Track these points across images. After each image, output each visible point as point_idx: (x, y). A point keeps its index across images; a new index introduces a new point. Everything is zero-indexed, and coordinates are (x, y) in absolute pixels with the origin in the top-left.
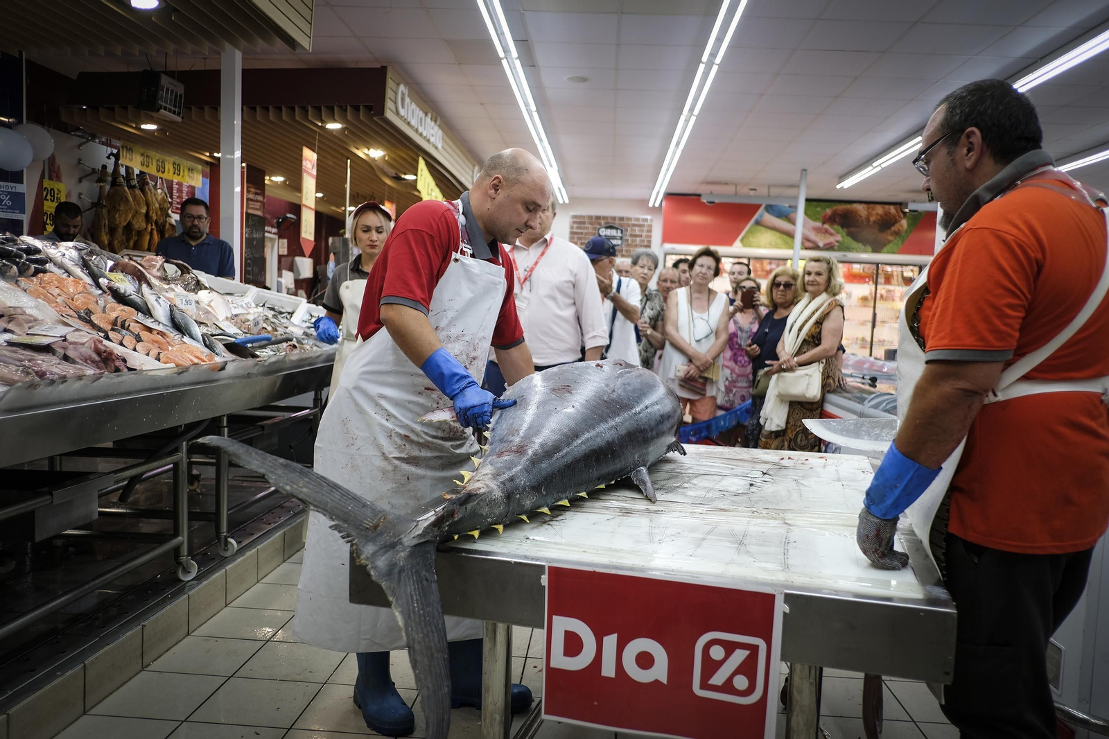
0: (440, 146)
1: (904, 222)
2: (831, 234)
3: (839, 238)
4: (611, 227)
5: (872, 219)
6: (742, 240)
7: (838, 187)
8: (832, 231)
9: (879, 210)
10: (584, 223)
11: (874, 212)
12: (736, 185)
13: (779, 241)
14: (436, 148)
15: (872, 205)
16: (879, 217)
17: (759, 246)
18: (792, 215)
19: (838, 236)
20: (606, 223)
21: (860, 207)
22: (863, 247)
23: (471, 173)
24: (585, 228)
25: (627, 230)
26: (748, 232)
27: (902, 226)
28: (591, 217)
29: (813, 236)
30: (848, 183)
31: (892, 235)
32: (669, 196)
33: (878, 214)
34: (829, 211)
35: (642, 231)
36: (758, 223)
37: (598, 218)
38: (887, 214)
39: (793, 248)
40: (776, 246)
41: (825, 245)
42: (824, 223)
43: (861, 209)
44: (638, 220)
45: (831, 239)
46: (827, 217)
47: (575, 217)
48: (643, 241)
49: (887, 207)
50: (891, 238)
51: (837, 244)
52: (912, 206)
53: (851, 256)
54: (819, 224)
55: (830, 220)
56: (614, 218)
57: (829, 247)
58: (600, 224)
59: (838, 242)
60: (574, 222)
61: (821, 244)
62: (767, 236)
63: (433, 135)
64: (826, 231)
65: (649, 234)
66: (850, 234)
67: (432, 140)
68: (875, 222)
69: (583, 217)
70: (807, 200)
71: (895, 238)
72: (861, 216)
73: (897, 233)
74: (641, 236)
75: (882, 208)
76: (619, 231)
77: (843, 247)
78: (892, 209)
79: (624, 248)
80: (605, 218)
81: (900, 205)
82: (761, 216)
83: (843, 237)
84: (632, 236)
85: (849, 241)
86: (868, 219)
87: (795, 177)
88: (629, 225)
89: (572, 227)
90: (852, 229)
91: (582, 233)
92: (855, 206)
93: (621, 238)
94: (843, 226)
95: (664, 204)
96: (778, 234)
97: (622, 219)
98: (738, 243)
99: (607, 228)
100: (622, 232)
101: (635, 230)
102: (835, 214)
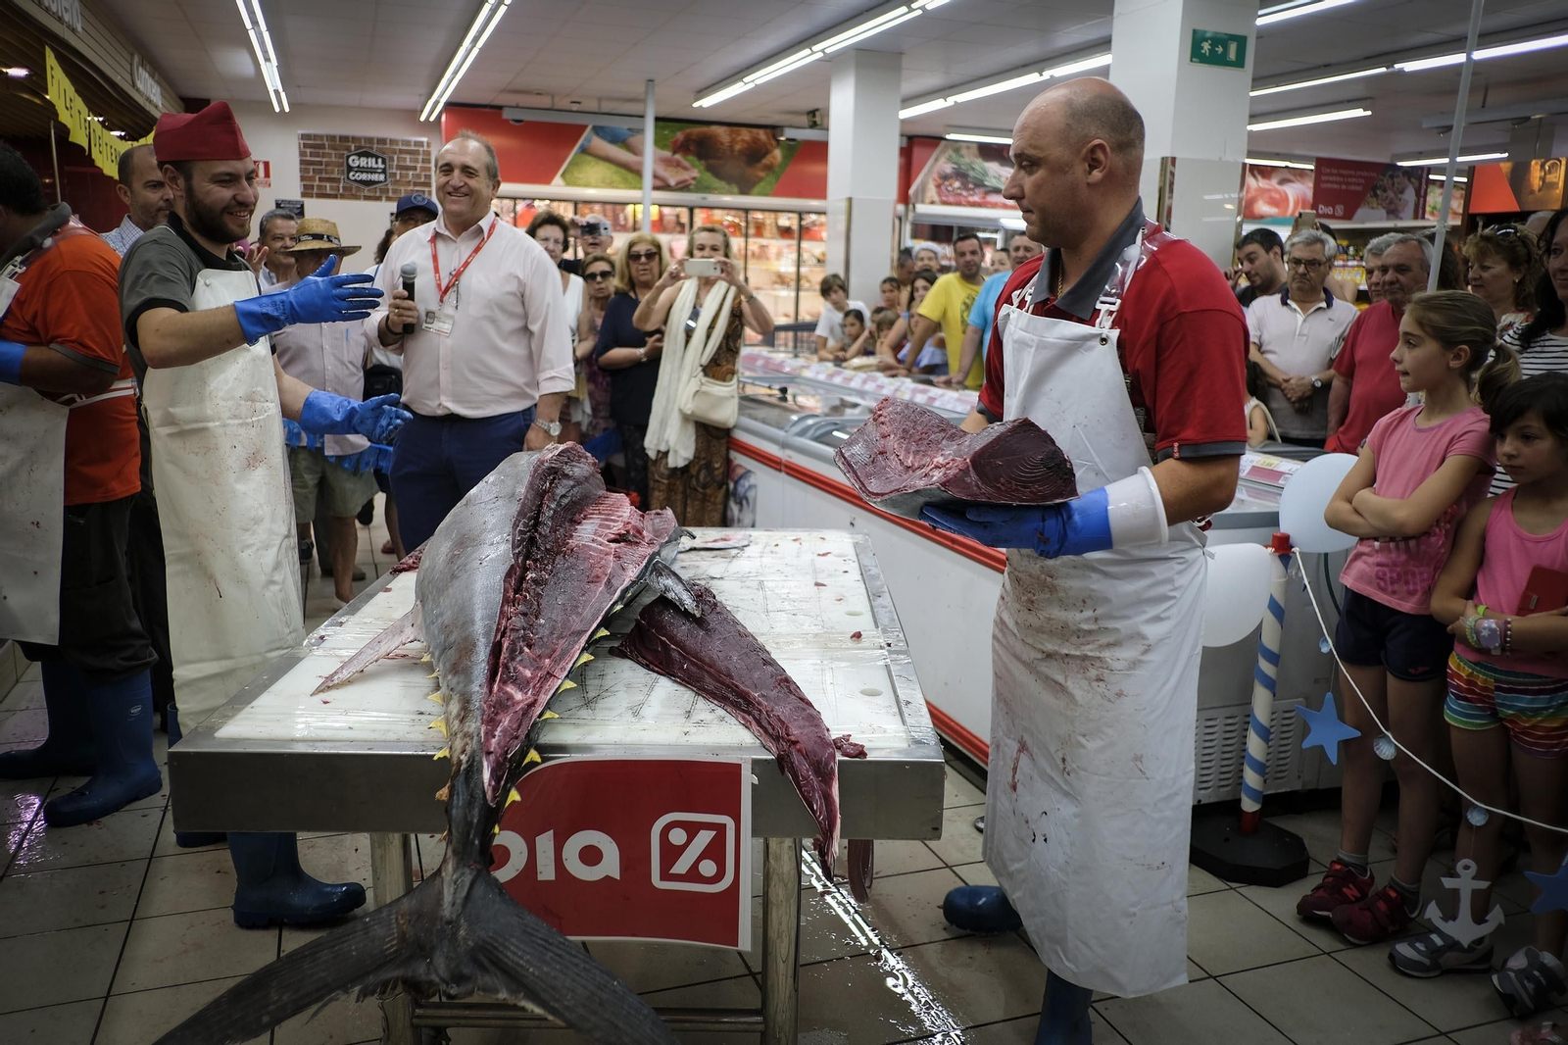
0: (80, 29)
1: (778, 153)
2: (686, 169)
3: (695, 173)
4: (367, 155)
5: (738, 147)
6: (563, 175)
7: (696, 105)
8: (686, 163)
9: (746, 135)
10: (322, 146)
11: (739, 138)
12: (553, 96)
13: (616, 178)
14: (73, 30)
15: (736, 128)
16: (745, 145)
17: (587, 185)
18: (634, 140)
19: (695, 171)
20: (357, 148)
21: (720, 131)
22: (727, 186)
23: (128, 67)
24: (324, 155)
25: (392, 159)
26: (570, 163)
27: (774, 158)
28: (332, 138)
29: (662, 172)
30: (707, 102)
31: (763, 170)
32: (450, 106)
33: (743, 141)
34: (680, 136)
35: (417, 161)
36: (584, 151)
37: (344, 139)
38: (756, 141)
39: (641, 188)
40: (611, 185)
41: (678, 184)
42: (675, 153)
43: (721, 132)
44: (408, 143)
45: (685, 176)
46: (679, 144)
47: (304, 137)
48: (419, 176)
49: (755, 130)
50: (762, 174)
51: (693, 182)
52: (789, 133)
53: (713, 198)
54: (667, 154)
55: (682, 147)
56: (370, 140)
57: (683, 187)
58: (348, 149)
59: (694, 178)
60: (305, 146)
61: (672, 182)
62: (596, 170)
63: (66, 10)
64: (678, 165)
65: (427, 165)
66: (710, 169)
67: (67, 18)
68: (740, 151)
69: (321, 137)
70: (657, 119)
71: (767, 175)
72: (722, 144)
73: (769, 168)
74: (415, 168)
75: (750, 132)
76: (380, 160)
77: (701, 187)
78: (762, 135)
79: (390, 187)
80: (354, 139)
81: (774, 129)
82: (588, 140)
83: (700, 172)
84: (399, 167)
85: (709, 178)
86: (731, 147)
87: (639, 89)
88: (394, 152)
89: (302, 154)
90: (711, 162)
91: (320, 163)
92: (714, 128)
93: (384, 171)
94: (700, 156)
95: (443, 118)
96: (614, 168)
97: (382, 141)
98: (558, 180)
99: (360, 155)
100: (384, 162)
101: (405, 160)
102: (688, 139)
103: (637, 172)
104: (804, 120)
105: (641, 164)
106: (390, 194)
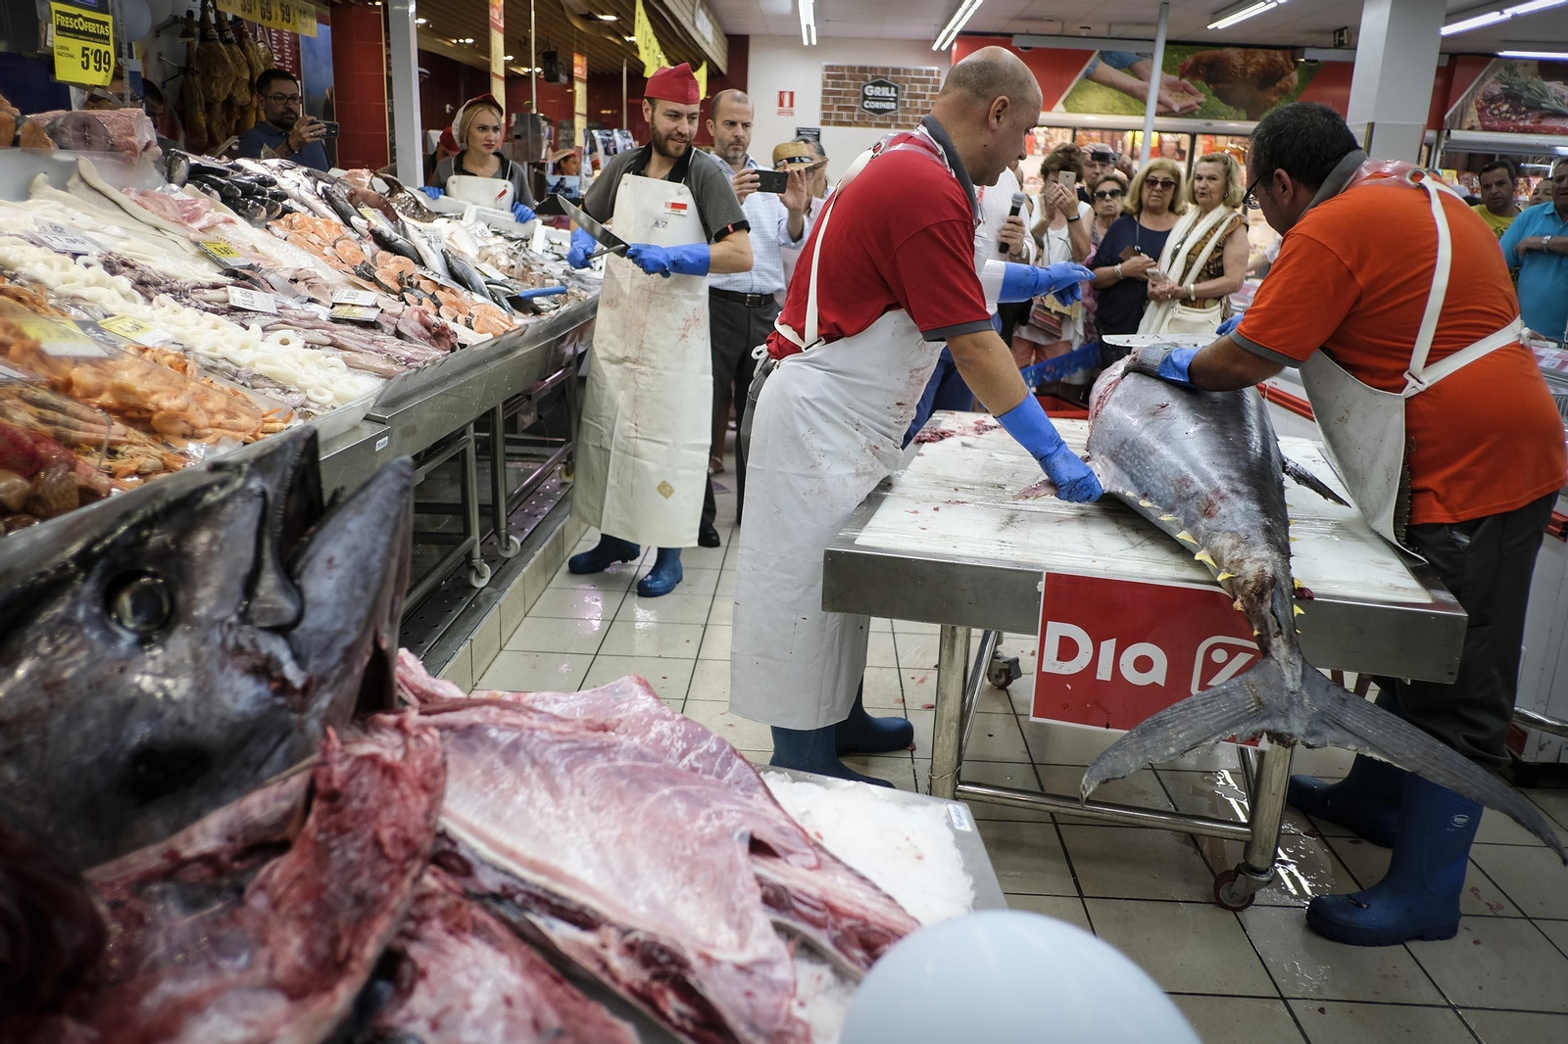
1: (1295, 76)
2: (1192, 94)
3: (1202, 98)
4: (881, 84)
5: (1251, 70)
6: (1065, 102)
7: (1210, 27)
8: (1193, 88)
9: (1261, 57)
10: (842, 77)
11: (1254, 60)
12: (1063, 23)
13: (1118, 103)
15: (1251, 50)
16: (1260, 68)
17: (1088, 112)
18: (1140, 65)
19: (1201, 97)
20: (873, 78)
21: (1233, 53)
22: (1234, 112)
23: (691, 8)
24: (843, 85)
25: (904, 88)
26: (1074, 90)
27: (1291, 81)
28: (852, 69)
29: (1166, 98)
30: (1223, 24)
31: (1276, 94)
32: (962, 34)
33: (1258, 63)
34: (1189, 59)
35: (926, 89)
36: (1089, 77)
37: (863, 69)
38: (1272, 62)
39: (1143, 115)
40: (1113, 111)
41: (1181, 109)
42: (1182, 77)
43: (1234, 54)
44: (919, 72)
45: (1191, 101)
46: (1187, 68)
47: (829, 68)
48: (927, 104)
49: (1272, 52)
50: (1274, 99)
51: (1199, 107)
52: (1310, 54)
53: (1217, 124)
54: (1175, 78)
55: (1189, 72)
56: (885, 70)
57: (1187, 113)
58: (865, 79)
59: (1199, 104)
60: (829, 77)
61: (1176, 108)
62: (1098, 96)
64: (1185, 89)
66: (1218, 94)
68: (1253, 75)
69: (839, 68)
70: (1168, 43)
71: (1280, 99)
72: (1234, 66)
73: (1284, 91)
74: (924, 97)
75: (1266, 54)
76: (893, 89)
77: (1207, 113)
78: (1279, 56)
79: (900, 115)
80: (872, 70)
81: (1293, 50)
82: (1094, 66)
83: (1206, 97)
84: (910, 96)
86: (1244, 71)
87: (1153, 12)
88: (907, 81)
89: (825, 84)
90: (1220, 86)
91: (839, 93)
92: (1227, 50)
93: (896, 100)
94: (1208, 81)
95: (955, 47)
96: (1116, 93)
97: (896, 71)
98: (1059, 106)
99: (875, 85)
100: (896, 92)
101: (915, 88)
102: (1198, 62)
103: (1141, 98)
104: (1329, 39)
105: (1147, 89)
106: (900, 122)
